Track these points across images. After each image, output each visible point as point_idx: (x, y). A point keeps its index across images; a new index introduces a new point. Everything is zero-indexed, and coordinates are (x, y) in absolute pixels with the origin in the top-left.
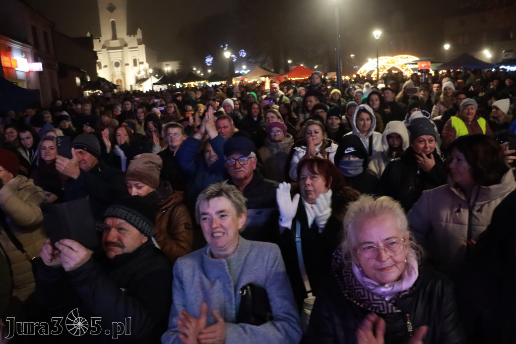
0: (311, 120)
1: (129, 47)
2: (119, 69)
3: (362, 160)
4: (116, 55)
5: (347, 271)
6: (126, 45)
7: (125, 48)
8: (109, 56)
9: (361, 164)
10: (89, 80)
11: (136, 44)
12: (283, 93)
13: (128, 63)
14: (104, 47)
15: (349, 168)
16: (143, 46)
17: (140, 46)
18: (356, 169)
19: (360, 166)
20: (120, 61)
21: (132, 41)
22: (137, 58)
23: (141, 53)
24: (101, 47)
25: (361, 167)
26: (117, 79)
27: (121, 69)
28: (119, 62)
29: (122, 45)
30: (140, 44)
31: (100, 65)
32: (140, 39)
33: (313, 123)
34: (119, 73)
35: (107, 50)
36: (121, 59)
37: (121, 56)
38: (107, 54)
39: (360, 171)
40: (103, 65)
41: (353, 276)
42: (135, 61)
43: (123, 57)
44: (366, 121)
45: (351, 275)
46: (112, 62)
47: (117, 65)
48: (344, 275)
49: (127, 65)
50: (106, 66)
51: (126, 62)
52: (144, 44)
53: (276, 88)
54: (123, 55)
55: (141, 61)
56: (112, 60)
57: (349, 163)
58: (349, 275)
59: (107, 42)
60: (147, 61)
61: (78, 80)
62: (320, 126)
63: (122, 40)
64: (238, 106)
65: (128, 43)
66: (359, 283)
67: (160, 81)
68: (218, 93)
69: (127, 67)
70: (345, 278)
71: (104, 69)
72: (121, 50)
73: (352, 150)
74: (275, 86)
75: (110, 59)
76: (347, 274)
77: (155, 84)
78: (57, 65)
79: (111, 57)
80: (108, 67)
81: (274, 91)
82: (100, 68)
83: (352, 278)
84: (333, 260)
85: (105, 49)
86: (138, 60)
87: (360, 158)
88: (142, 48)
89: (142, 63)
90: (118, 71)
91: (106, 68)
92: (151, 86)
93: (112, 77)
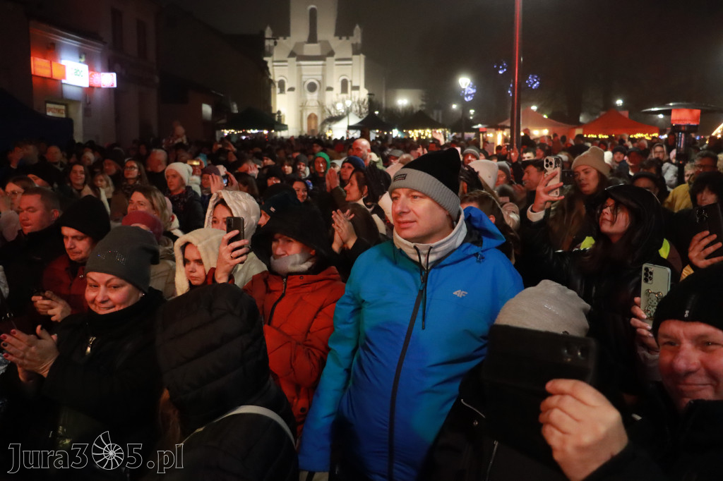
1: (336, 57)
2: (315, 95)
4: (312, 71)
6: (331, 54)
7: (329, 59)
8: (300, 71)
10: (236, 111)
11: (349, 55)
13: (331, 86)
14: (292, 54)
16: (362, 57)
17: (356, 57)
20: (319, 82)
21: (342, 46)
22: (349, 79)
23: (356, 71)
24: (288, 54)
26: (309, 113)
27: (318, 96)
28: (316, 83)
29: (325, 53)
30: (356, 52)
31: (282, 84)
32: (357, 44)
34: (314, 103)
35: (298, 60)
36: (320, 78)
37: (320, 73)
38: (296, 68)
40: (287, 86)
42: (344, 84)
43: (323, 76)
46: (304, 82)
47: (312, 87)
49: (330, 89)
50: (291, 89)
51: (328, 84)
52: (364, 54)
54: (324, 70)
55: (355, 84)
56: (304, 78)
59: (299, 45)
60: (366, 86)
61: (207, 109)
63: (326, 44)
65: (335, 51)
67: (360, 123)
69: (328, 93)
71: (288, 94)
72: (321, 62)
75: (301, 76)
77: (350, 128)
78: (157, 79)
79: (304, 73)
80: (296, 90)
82: (282, 91)
85: (293, 60)
86: (351, 81)
88: (360, 60)
89: (356, 88)
90: (312, 100)
91: (291, 93)
92: (346, 129)
93: (301, 109)
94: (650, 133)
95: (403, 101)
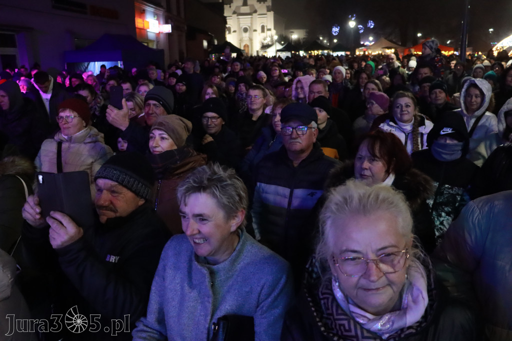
0: (401, 92)
1: (258, 13)
2: (247, 34)
3: (461, 143)
4: (245, 21)
5: (324, 291)
6: (255, 12)
7: (254, 14)
8: (239, 21)
9: (460, 148)
10: (216, 44)
11: (265, 11)
12: (400, 65)
13: (256, 29)
14: (234, 13)
15: (444, 151)
16: (272, 13)
17: (269, 13)
18: (453, 154)
19: (458, 151)
20: (249, 27)
21: (262, 7)
22: (265, 25)
23: (269, 20)
24: (232, 13)
25: (460, 152)
26: (244, 45)
27: (249, 35)
29: (252, 11)
30: (269, 10)
31: (229, 29)
32: (269, 6)
33: (404, 96)
34: (248, 39)
35: (237, 16)
36: (250, 25)
37: (250, 22)
38: (237, 20)
39: (458, 155)
40: (232, 30)
41: (334, 299)
42: (263, 28)
44: (474, 97)
45: (331, 297)
46: (241, 28)
47: (246, 30)
48: (321, 297)
49: (255, 31)
50: (235, 31)
51: (254, 28)
52: (273, 11)
53: (392, 59)
54: (252, 21)
55: (269, 27)
56: (241, 25)
57: (445, 146)
58: (328, 299)
59: (238, 7)
60: (275, 28)
61: (205, 44)
62: (412, 98)
63: (252, 6)
64: (349, 75)
65: (257, 10)
66: (342, 310)
67: (283, 48)
68: (335, 61)
69: (255, 33)
70: (322, 302)
71: (233, 34)
72: (250, 16)
73: (449, 131)
74: (392, 57)
75: (239, 24)
76: (325, 296)
77: (278, 51)
78: (186, 28)
79: (241, 22)
80: (237, 32)
81: (390, 62)
82: (230, 33)
83: (332, 303)
84: (306, 275)
85: (235, 15)
86: (267, 26)
87: (459, 141)
88: (271, 15)
89: (269, 30)
90: (246, 37)
91: (235, 33)
92: (275, 52)
93: (239, 42)
94: (449, 51)
95: (295, 36)
